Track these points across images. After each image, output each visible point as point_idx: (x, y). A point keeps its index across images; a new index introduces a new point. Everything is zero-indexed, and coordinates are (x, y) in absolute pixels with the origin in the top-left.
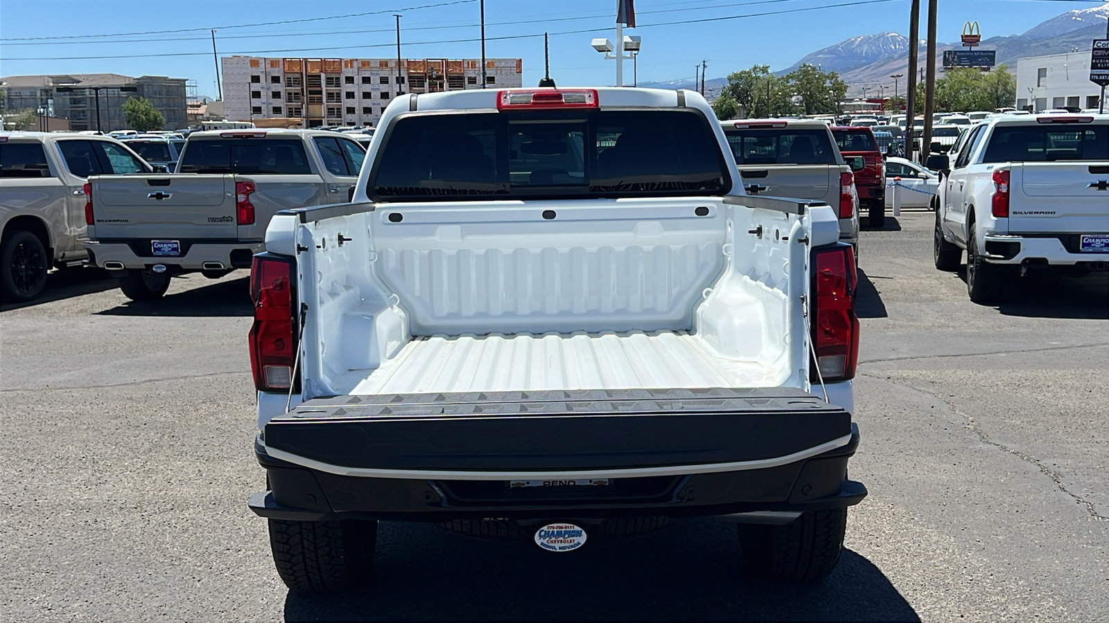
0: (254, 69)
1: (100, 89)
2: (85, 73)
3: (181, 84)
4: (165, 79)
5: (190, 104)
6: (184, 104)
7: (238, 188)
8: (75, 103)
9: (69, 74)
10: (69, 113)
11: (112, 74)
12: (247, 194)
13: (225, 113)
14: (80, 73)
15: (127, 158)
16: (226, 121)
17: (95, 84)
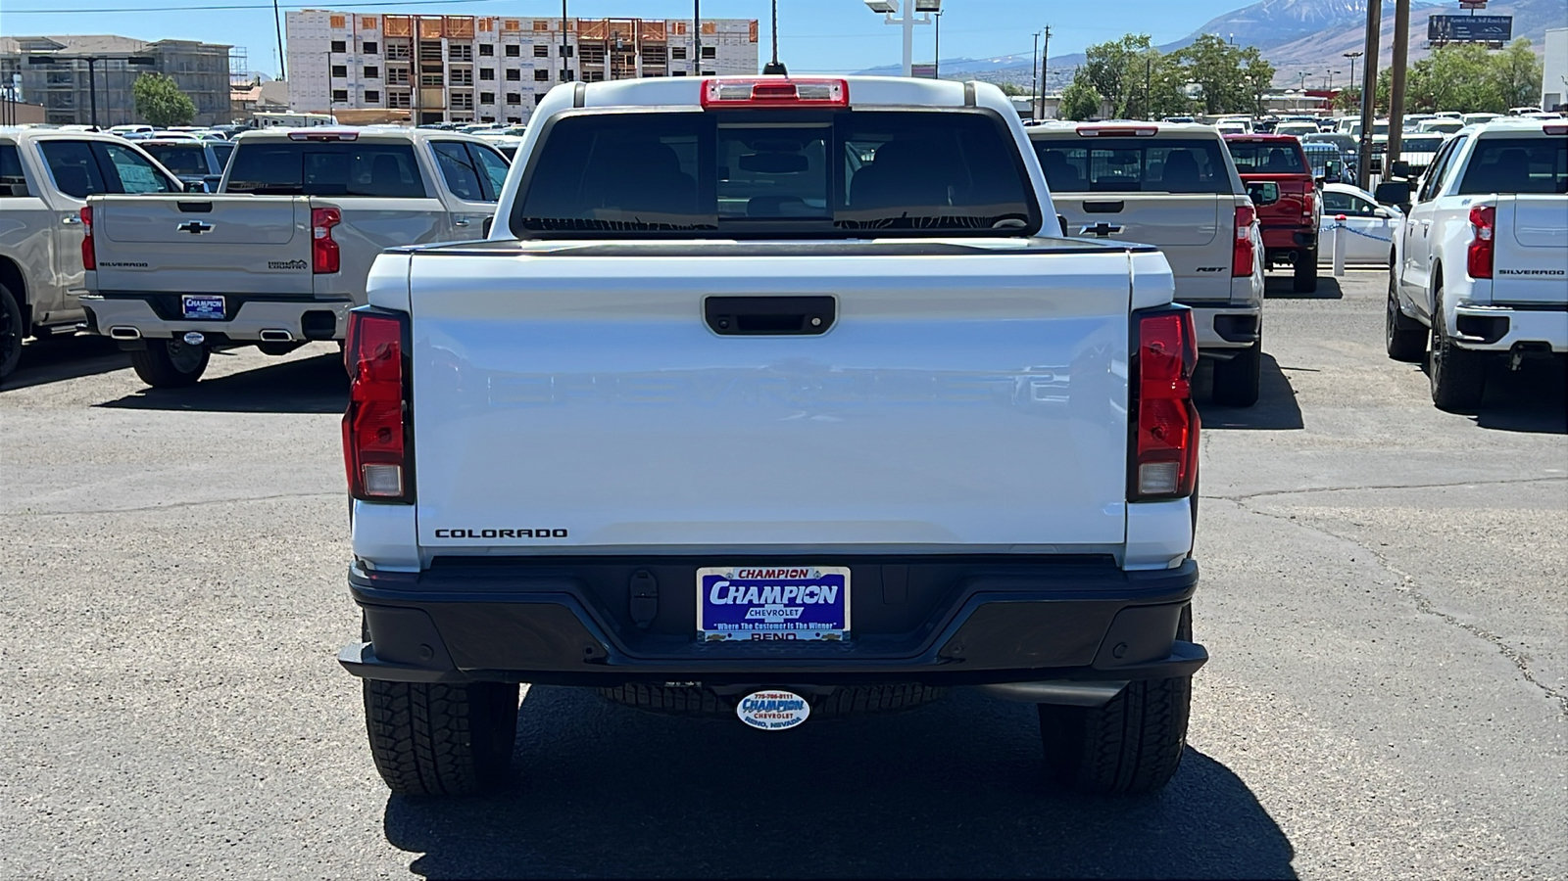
0: (336, 30)
1: (95, 59)
2: (71, 34)
3: (222, 52)
4: (197, 44)
5: (235, 84)
6: (226, 85)
7: (315, 219)
8: (56, 82)
9: (46, 35)
10: (45, 97)
11: (114, 37)
12: (329, 226)
13: (291, 100)
14: (64, 34)
15: (144, 170)
16: (290, 113)
17: (88, 52)
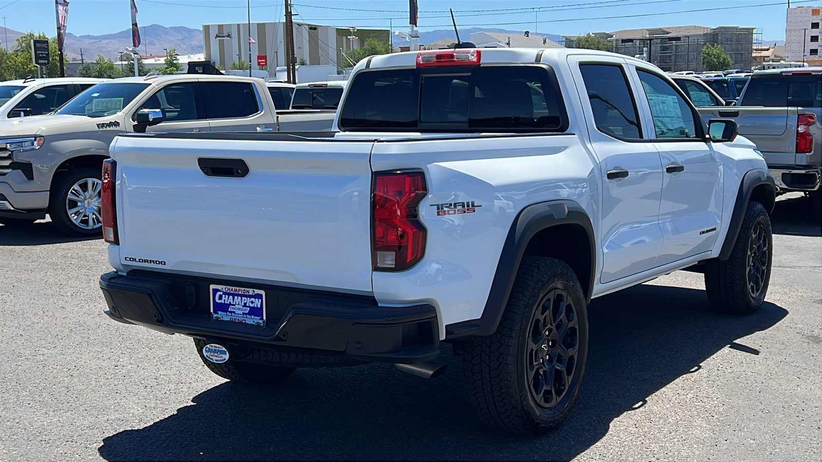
0: (815, 17)
2: (674, 26)
3: (750, 32)
4: (736, 28)
5: (755, 48)
6: (750, 49)
7: (800, 120)
8: (664, 50)
9: (660, 27)
10: (658, 58)
11: (695, 26)
12: (808, 124)
13: (786, 55)
14: (671, 26)
15: (704, 94)
16: (783, 62)
17: (686, 34)
